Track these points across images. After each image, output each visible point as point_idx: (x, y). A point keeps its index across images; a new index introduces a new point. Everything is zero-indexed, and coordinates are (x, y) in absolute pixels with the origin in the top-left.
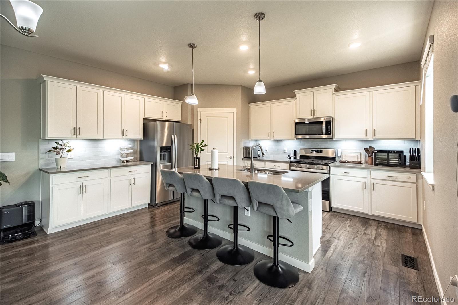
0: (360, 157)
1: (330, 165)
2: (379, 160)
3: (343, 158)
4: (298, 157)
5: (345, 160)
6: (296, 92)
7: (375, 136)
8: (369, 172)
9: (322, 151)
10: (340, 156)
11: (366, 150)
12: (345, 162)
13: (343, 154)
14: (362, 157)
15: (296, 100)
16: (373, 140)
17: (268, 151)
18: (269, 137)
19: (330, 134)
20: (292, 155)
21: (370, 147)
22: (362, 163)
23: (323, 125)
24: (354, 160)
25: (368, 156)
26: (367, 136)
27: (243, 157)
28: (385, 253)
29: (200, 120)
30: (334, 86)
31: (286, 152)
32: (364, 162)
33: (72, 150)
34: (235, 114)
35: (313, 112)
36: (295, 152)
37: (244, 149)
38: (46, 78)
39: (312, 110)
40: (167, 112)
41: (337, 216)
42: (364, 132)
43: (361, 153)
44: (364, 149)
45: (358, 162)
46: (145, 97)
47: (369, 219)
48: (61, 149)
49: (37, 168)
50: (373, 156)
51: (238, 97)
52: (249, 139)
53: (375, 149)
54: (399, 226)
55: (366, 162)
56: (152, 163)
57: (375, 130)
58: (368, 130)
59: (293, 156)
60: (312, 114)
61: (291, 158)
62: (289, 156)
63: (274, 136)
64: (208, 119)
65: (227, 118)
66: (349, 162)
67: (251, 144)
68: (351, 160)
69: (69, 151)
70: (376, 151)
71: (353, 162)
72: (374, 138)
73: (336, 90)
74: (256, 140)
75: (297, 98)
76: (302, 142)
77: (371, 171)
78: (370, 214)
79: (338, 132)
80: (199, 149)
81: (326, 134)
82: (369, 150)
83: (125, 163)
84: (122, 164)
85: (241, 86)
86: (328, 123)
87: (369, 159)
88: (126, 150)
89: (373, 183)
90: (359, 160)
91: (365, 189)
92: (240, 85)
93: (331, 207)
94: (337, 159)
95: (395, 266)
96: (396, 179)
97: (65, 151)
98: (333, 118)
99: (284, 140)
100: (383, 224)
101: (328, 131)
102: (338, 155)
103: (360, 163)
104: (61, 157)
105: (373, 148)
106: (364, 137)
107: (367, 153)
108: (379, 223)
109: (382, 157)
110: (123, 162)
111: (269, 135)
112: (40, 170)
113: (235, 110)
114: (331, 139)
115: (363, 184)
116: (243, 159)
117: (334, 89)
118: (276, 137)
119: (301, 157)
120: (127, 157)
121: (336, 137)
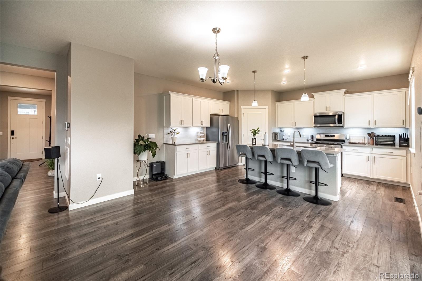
0: (364, 140)
1: (342, 145)
2: (378, 141)
3: (351, 140)
4: (315, 140)
5: (353, 142)
6: (314, 94)
7: (376, 125)
8: (372, 149)
9: (334, 135)
10: (348, 139)
11: (369, 135)
12: (352, 143)
13: (351, 138)
14: (365, 140)
15: (314, 100)
16: (374, 127)
17: (290, 136)
18: (292, 125)
19: (341, 124)
20: (310, 138)
21: (372, 133)
22: (366, 144)
23: (336, 118)
24: (359, 142)
25: (370, 139)
26: (369, 125)
27: (272, 140)
28: (383, 196)
29: (243, 114)
30: (344, 90)
31: (305, 136)
32: (367, 143)
33: (179, 133)
34: (267, 109)
35: (328, 108)
36: (312, 137)
37: (273, 134)
38: (170, 93)
39: (327, 107)
40: (222, 110)
41: (347, 179)
42: (367, 122)
43: (364, 137)
44: (368, 134)
45: (363, 143)
46: (211, 100)
47: (371, 181)
48: (174, 132)
49: (163, 143)
50: (374, 139)
51: (269, 98)
52: (276, 127)
53: (376, 134)
54: (393, 185)
55: (369, 143)
56: (217, 142)
57: (375, 121)
58: (370, 121)
59: (311, 140)
60: (327, 110)
61: (309, 140)
62: (307, 139)
63: (296, 125)
64: (248, 113)
65: (261, 113)
66: (355, 143)
67: (277, 131)
68: (357, 142)
69: (178, 133)
70: (376, 135)
71: (359, 143)
72: (375, 126)
73: (345, 93)
74: (280, 128)
75: (314, 99)
76: (318, 129)
77: (373, 149)
78: (372, 177)
79: (347, 121)
80: (256, 133)
81: (338, 124)
82: (371, 135)
83: (201, 142)
84: (198, 142)
85: (272, 90)
86: (340, 116)
87: (371, 141)
88: (200, 134)
89: (375, 157)
90: (363, 142)
91: (369, 160)
92: (270, 90)
93: (342, 173)
94: (346, 141)
95: (390, 201)
96: (391, 154)
97: (176, 133)
98: (343, 113)
99: (304, 128)
100: (382, 184)
101: (340, 121)
102: (347, 138)
103: (364, 144)
104: (174, 137)
105: (374, 133)
106: (367, 126)
107: (369, 136)
108: (378, 184)
109: (381, 139)
110: (199, 141)
111: (292, 124)
112: (164, 144)
113: (267, 107)
114: (342, 127)
115: (367, 158)
116: (272, 141)
117: (344, 92)
118: (297, 126)
119: (318, 140)
120: (200, 138)
121: (346, 126)
